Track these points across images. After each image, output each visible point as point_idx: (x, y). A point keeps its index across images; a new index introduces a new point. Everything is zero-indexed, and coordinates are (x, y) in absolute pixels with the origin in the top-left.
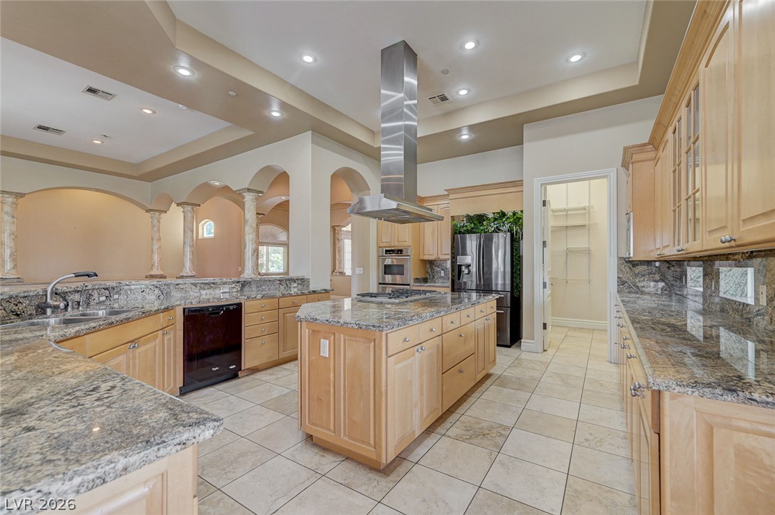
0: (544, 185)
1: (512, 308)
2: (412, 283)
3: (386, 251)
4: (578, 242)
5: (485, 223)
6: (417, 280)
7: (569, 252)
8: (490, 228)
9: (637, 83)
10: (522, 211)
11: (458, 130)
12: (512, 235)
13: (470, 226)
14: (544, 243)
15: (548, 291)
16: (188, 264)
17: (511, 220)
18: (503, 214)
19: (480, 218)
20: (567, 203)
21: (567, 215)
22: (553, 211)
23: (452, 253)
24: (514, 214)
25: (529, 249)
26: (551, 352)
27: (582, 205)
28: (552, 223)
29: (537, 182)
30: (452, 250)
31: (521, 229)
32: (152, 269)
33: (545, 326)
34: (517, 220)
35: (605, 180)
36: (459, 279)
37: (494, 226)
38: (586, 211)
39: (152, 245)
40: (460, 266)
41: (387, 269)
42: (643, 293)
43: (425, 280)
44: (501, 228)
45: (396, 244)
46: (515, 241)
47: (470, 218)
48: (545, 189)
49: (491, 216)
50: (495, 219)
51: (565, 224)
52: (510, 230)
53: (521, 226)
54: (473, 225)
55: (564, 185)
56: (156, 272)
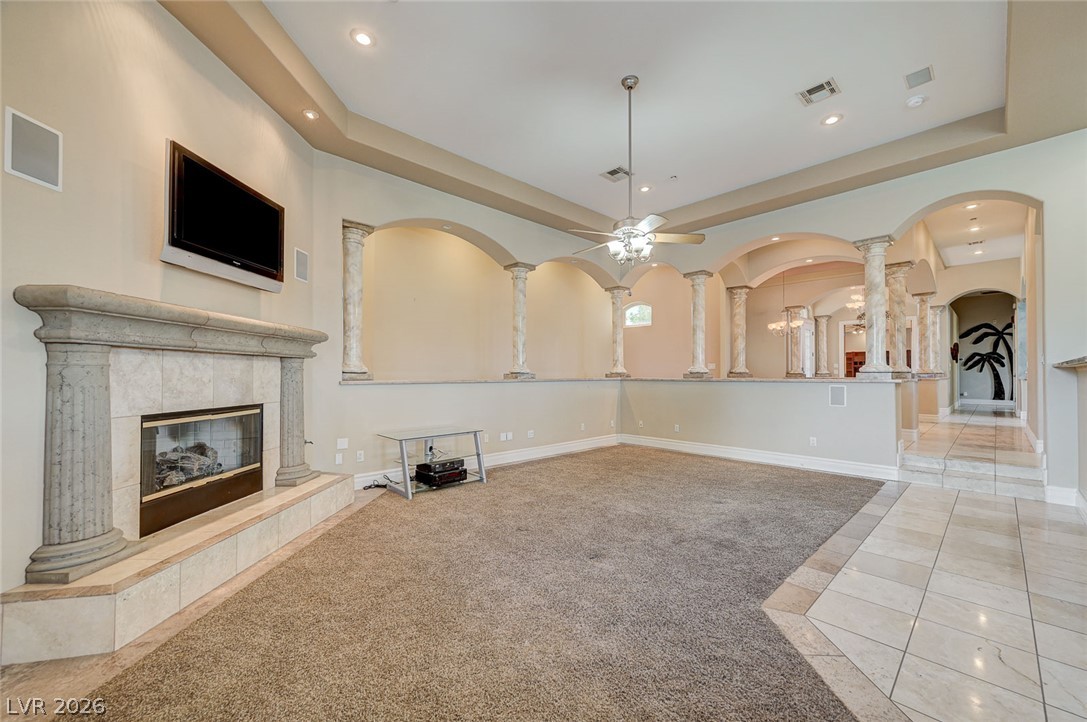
56: (620, 369)
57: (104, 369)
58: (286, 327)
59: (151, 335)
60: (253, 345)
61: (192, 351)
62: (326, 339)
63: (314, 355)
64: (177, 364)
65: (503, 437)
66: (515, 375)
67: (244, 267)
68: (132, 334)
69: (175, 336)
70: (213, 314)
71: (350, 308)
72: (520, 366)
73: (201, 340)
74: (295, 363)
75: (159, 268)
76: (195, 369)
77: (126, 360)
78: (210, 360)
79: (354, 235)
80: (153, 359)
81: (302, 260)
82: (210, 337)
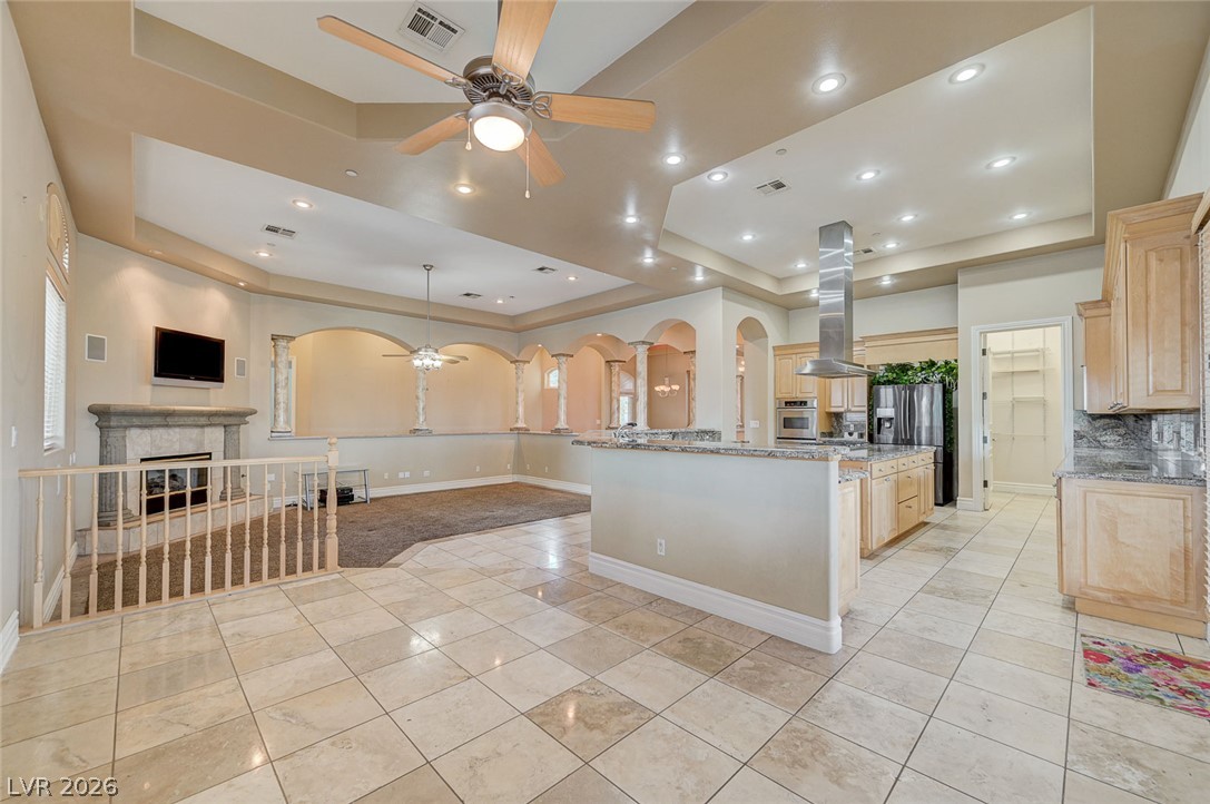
0: (984, 334)
1: (944, 463)
2: (819, 438)
3: (786, 403)
4: (1029, 390)
5: (910, 373)
6: (823, 434)
7: (1016, 403)
8: (916, 378)
9: (1093, 234)
10: (956, 361)
11: (879, 278)
12: (944, 386)
13: (891, 376)
14: (984, 395)
15: (989, 446)
16: (563, 417)
17: (943, 370)
18: (932, 364)
19: (904, 368)
20: (1013, 344)
21: (1013, 358)
22: (994, 354)
23: (869, 405)
24: (947, 363)
25: (965, 400)
26: (992, 512)
27: (1035, 347)
28: (993, 368)
29: (975, 331)
30: (869, 402)
31: (956, 380)
32: (517, 421)
33: (985, 484)
34: (951, 370)
35: (1059, 328)
36: (879, 433)
37: (921, 376)
38: (1040, 354)
39: (517, 397)
40: (879, 419)
41: (788, 423)
42: (1104, 447)
43: (831, 435)
44: (930, 378)
45: (799, 395)
46: (947, 393)
47: (890, 368)
48: (985, 337)
49: (917, 365)
50: (923, 369)
51: (1011, 370)
52: (942, 381)
53: (956, 377)
54: (895, 375)
55: (1010, 333)
56: (521, 424)
57: (124, 438)
58: (224, 409)
59: (145, 421)
60: (203, 420)
61: (167, 426)
62: (255, 412)
63: (247, 423)
64: (159, 433)
65: (401, 475)
66: (415, 431)
67: (196, 379)
68: (136, 421)
69: (158, 420)
70: (176, 408)
71: (279, 390)
72: (421, 424)
73: (170, 420)
74: (234, 429)
75: (149, 387)
76: (169, 434)
77: (133, 433)
78: (177, 430)
79: (282, 343)
80: (146, 431)
81: (241, 365)
82: (176, 419)
